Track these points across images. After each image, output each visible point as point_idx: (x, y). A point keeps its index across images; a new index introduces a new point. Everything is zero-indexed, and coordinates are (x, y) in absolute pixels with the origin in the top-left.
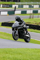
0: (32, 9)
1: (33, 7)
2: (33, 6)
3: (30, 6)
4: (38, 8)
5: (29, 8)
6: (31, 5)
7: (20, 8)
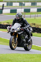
0: (23, 7)
1: (24, 5)
2: (24, 3)
3: (21, 4)
4: (30, 6)
5: (19, 5)
6: (22, 2)
7: (9, 6)
